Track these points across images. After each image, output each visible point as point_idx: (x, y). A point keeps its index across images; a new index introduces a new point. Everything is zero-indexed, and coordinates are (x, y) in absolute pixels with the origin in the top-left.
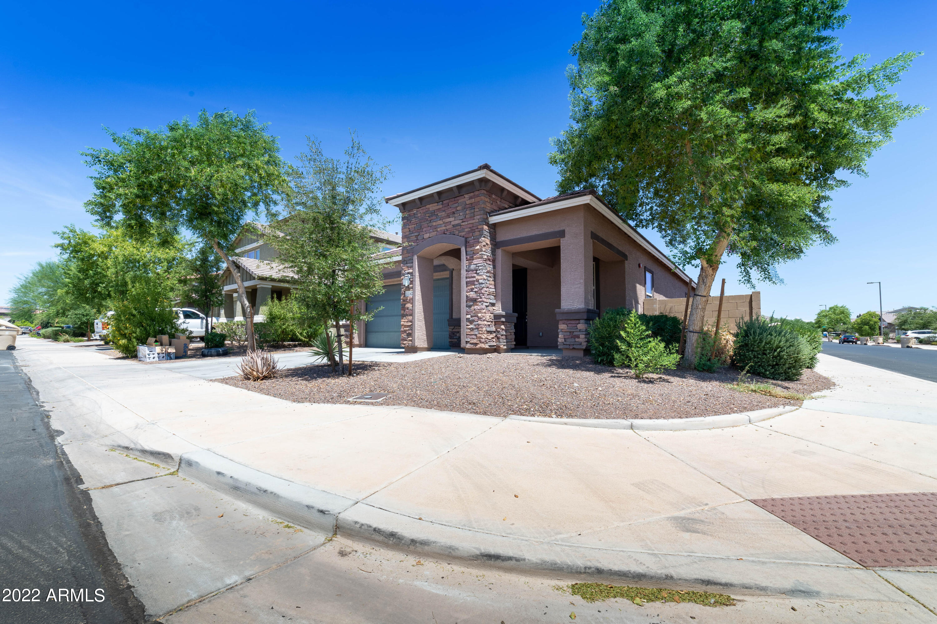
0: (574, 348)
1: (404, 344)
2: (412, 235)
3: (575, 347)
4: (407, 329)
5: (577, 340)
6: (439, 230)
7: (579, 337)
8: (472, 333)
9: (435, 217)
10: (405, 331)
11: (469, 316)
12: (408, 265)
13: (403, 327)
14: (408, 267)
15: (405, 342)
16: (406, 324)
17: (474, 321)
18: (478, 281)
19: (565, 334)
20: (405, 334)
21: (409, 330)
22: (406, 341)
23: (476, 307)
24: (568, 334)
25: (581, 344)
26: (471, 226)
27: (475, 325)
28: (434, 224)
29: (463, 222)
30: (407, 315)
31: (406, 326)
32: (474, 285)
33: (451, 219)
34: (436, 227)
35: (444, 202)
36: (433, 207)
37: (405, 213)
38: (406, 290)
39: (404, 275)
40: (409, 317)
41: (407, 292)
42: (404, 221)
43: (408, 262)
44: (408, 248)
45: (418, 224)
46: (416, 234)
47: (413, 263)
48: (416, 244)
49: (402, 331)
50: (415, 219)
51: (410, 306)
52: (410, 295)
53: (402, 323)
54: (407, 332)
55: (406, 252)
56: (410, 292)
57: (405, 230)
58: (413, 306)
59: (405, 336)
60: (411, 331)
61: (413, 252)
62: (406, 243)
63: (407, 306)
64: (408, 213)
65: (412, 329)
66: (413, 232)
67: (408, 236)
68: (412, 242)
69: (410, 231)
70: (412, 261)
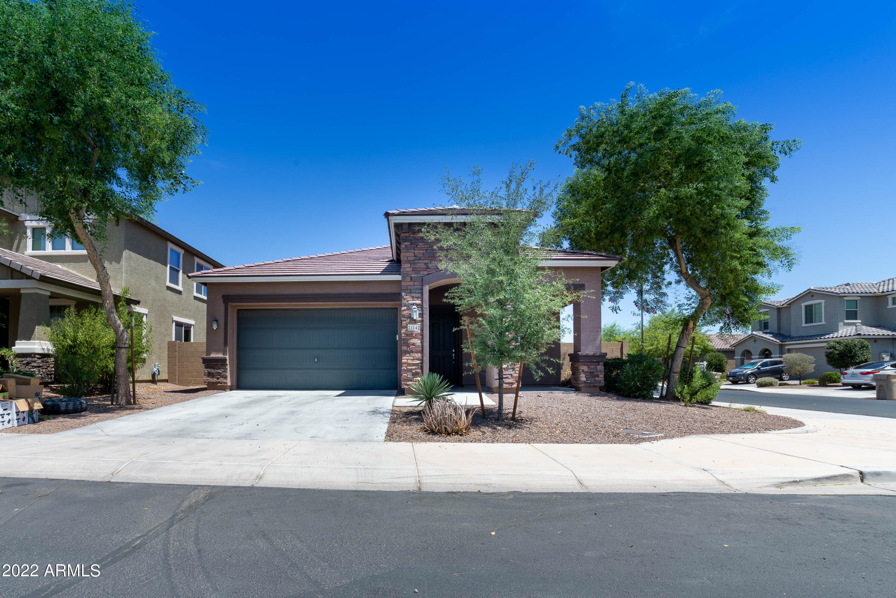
0: (594, 386)
1: (408, 385)
2: (420, 261)
3: (595, 384)
4: (414, 367)
5: (597, 379)
7: (598, 376)
8: (507, 373)
10: (411, 370)
12: (413, 295)
13: (405, 365)
14: (413, 297)
15: (409, 383)
16: (410, 362)
19: (587, 374)
20: (410, 373)
21: (416, 369)
22: (411, 381)
24: (589, 374)
25: (600, 383)
30: (413, 352)
31: (409, 365)
37: (408, 234)
38: (410, 323)
39: (406, 306)
40: (416, 354)
41: (411, 325)
42: (406, 243)
43: (413, 291)
44: (413, 276)
45: (428, 251)
46: (426, 261)
47: (422, 293)
48: (426, 273)
49: (405, 370)
50: (423, 244)
51: (418, 342)
52: (415, 330)
53: (403, 361)
54: (414, 371)
55: (409, 280)
56: (415, 326)
57: (408, 254)
58: (422, 343)
59: (408, 376)
60: (419, 371)
61: (422, 281)
62: (408, 269)
63: (411, 341)
64: (412, 235)
65: (422, 368)
66: (422, 258)
67: (412, 262)
68: (419, 269)
69: (415, 256)
70: (420, 291)
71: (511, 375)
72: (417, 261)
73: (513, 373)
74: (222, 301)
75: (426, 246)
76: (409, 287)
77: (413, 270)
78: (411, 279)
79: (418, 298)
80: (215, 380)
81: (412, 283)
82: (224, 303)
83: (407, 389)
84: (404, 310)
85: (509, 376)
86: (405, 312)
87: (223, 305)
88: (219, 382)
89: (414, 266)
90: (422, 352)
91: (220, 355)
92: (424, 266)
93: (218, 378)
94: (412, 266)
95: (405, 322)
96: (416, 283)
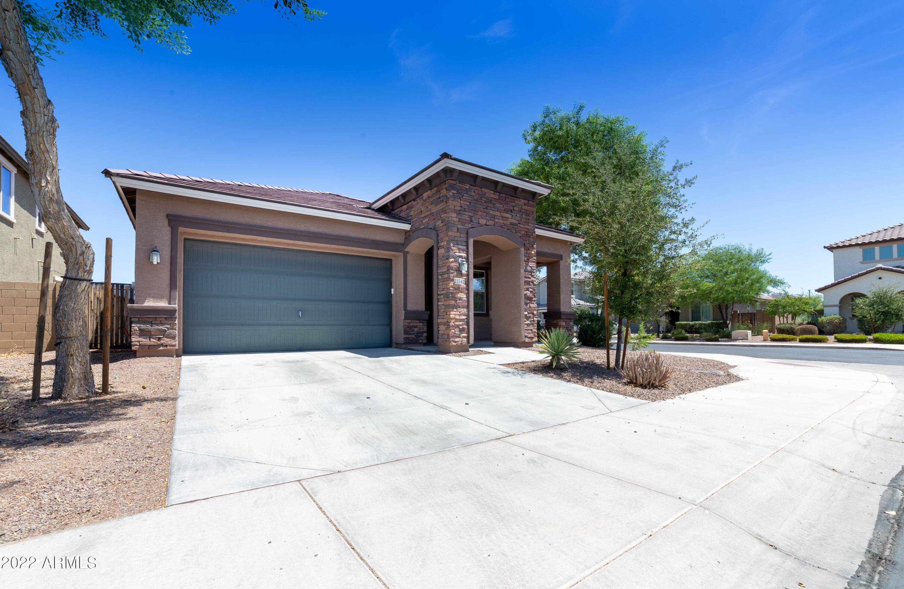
1: (455, 342)
2: (466, 213)
4: (461, 323)
6: (496, 220)
8: (529, 328)
9: (492, 206)
10: (458, 326)
11: (526, 313)
12: (460, 247)
13: (453, 321)
14: (459, 249)
15: (457, 339)
16: (457, 317)
17: (530, 317)
18: (533, 282)
20: (457, 329)
21: (463, 325)
22: (459, 337)
23: (531, 305)
26: (527, 230)
27: (531, 321)
28: (491, 212)
29: (519, 223)
30: (459, 307)
31: (457, 320)
32: (530, 285)
33: (509, 216)
34: (493, 217)
35: (501, 195)
36: (490, 194)
37: (454, 182)
38: (457, 276)
39: (454, 258)
40: (462, 309)
41: (457, 279)
42: (453, 191)
43: (460, 243)
44: (459, 226)
45: (472, 204)
46: (470, 214)
47: (467, 246)
48: (470, 226)
49: (453, 326)
50: (467, 196)
51: (463, 296)
52: (460, 284)
53: (451, 316)
54: (461, 327)
55: (456, 231)
56: (461, 279)
57: (455, 203)
58: (468, 297)
59: (456, 332)
60: (465, 327)
61: (467, 233)
62: (455, 219)
63: (459, 296)
64: (459, 184)
65: (468, 324)
66: (466, 210)
67: (458, 212)
68: (464, 221)
69: (461, 207)
70: (465, 244)
71: (531, 330)
72: (463, 212)
73: (532, 328)
74: (166, 223)
75: (470, 198)
76: (456, 239)
77: (459, 221)
78: (458, 230)
79: (463, 250)
80: (153, 341)
81: (458, 234)
82: (169, 226)
83: (454, 346)
84: (452, 262)
85: (530, 331)
86: (452, 264)
87: (169, 229)
88: (162, 345)
89: (460, 217)
90: (468, 307)
91: (163, 304)
92: (468, 219)
93: (159, 339)
94: (458, 217)
95: (452, 275)
96: (462, 235)
